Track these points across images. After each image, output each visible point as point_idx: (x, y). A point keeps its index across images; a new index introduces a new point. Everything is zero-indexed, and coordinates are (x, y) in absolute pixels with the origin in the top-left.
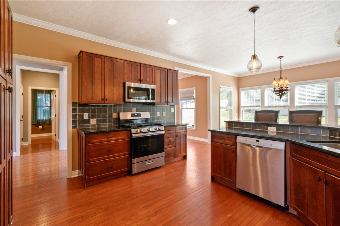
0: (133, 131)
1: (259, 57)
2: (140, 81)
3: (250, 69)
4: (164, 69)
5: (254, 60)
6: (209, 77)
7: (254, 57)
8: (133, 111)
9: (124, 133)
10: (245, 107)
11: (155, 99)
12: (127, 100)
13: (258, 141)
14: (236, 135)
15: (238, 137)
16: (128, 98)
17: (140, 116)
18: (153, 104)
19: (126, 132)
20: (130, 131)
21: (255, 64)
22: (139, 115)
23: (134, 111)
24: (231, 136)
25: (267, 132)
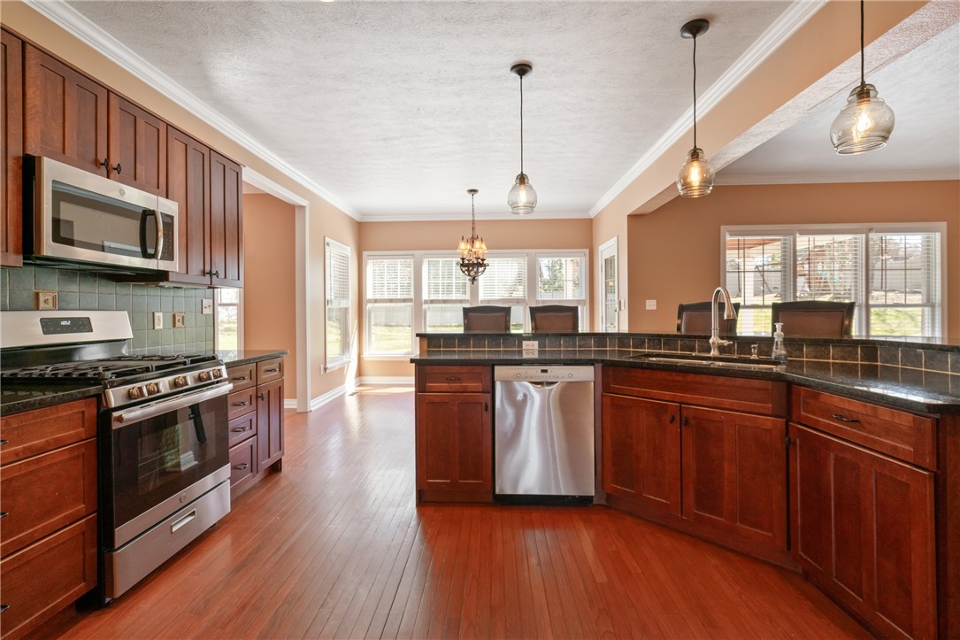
0: (115, 396)
1: (531, 180)
2: (106, 167)
3: (514, 206)
4: (199, 147)
5: (523, 186)
6: (302, 208)
7: (522, 179)
8: (42, 305)
9: (65, 411)
10: (376, 301)
11: (173, 260)
12: (49, 248)
13: (546, 371)
14: (492, 364)
15: (497, 368)
16: (57, 238)
17: (91, 330)
18: (160, 277)
19: (79, 406)
20: (100, 398)
21: (523, 196)
22: (84, 325)
23: (50, 305)
24: (478, 369)
25: (520, 352)
